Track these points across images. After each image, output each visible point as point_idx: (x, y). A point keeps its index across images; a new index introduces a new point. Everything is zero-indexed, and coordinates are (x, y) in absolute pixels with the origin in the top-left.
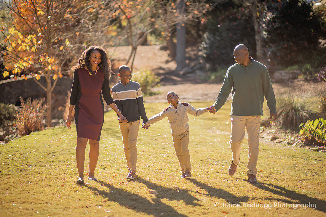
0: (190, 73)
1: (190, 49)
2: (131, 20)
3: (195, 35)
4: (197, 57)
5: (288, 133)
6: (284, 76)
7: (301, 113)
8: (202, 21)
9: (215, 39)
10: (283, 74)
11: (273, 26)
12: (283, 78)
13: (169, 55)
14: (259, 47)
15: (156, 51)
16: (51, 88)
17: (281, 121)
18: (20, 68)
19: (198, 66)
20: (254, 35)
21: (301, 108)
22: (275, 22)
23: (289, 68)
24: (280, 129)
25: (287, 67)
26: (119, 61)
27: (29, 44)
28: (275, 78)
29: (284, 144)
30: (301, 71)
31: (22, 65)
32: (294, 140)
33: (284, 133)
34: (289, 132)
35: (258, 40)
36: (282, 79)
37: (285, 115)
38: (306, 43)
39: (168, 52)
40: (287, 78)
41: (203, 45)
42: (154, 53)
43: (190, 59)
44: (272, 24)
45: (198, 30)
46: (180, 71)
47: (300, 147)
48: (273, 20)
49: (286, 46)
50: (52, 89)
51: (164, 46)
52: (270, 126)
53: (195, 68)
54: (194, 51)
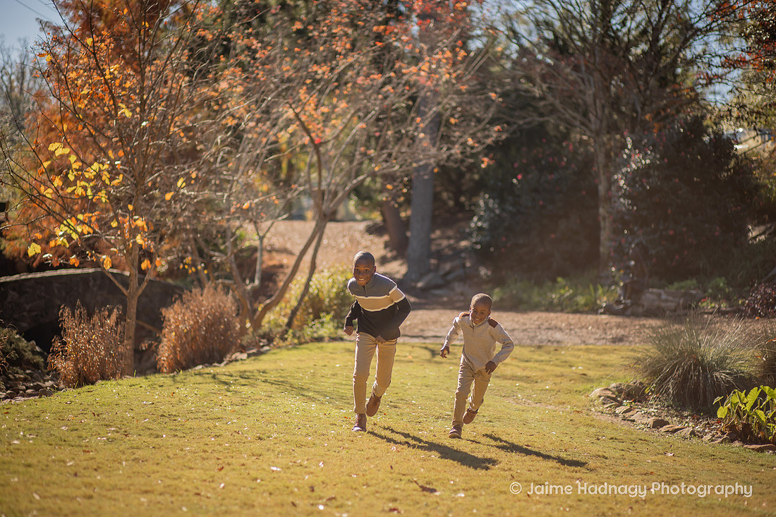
0: (438, 287)
1: (438, 233)
2: (322, 149)
3: (451, 203)
4: (457, 253)
5: (687, 417)
6: (667, 301)
7: (717, 374)
8: (483, 162)
9: (503, 210)
10: (664, 297)
11: (642, 186)
12: (663, 305)
13: (386, 245)
14: (605, 235)
15: (357, 235)
16: (137, 289)
17: (671, 391)
18: (70, 239)
19: (460, 272)
20: (597, 207)
21: (717, 363)
22: (648, 176)
23: (676, 285)
24: (668, 407)
25: (671, 283)
26: (270, 252)
27: (91, 184)
28: (643, 306)
29: (683, 434)
30: (705, 291)
31: (75, 231)
32: (704, 430)
33: (676, 416)
34: (690, 415)
35: (604, 218)
36: (658, 308)
37: (679, 376)
38: (718, 228)
39: (386, 238)
40: (672, 305)
41: (475, 222)
42: (351, 240)
43: (439, 255)
44: (641, 181)
45: (457, 193)
46: (418, 281)
47: (722, 442)
48: (644, 172)
49: (671, 232)
50: (140, 292)
51: (375, 224)
52: (646, 400)
53: (450, 277)
54: (449, 238)
